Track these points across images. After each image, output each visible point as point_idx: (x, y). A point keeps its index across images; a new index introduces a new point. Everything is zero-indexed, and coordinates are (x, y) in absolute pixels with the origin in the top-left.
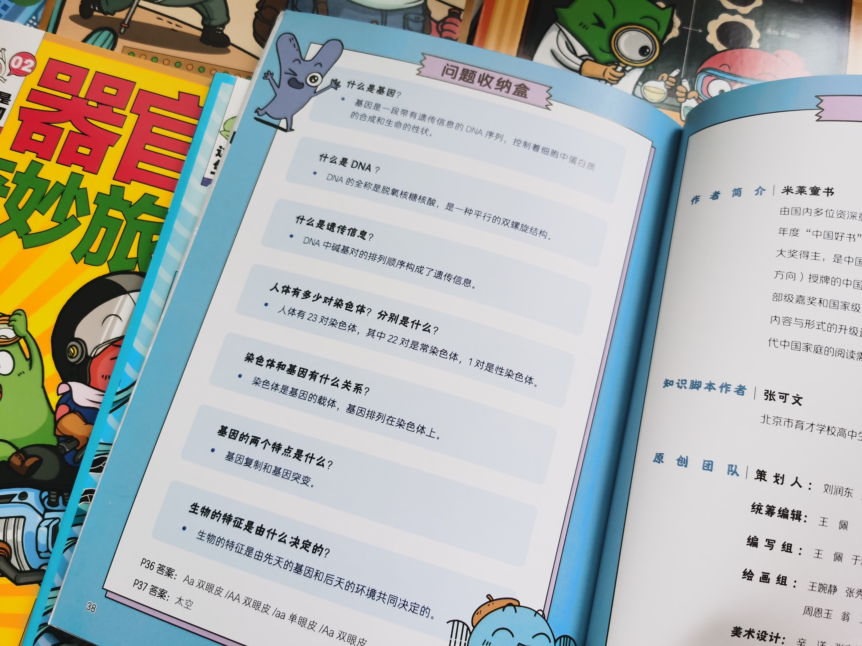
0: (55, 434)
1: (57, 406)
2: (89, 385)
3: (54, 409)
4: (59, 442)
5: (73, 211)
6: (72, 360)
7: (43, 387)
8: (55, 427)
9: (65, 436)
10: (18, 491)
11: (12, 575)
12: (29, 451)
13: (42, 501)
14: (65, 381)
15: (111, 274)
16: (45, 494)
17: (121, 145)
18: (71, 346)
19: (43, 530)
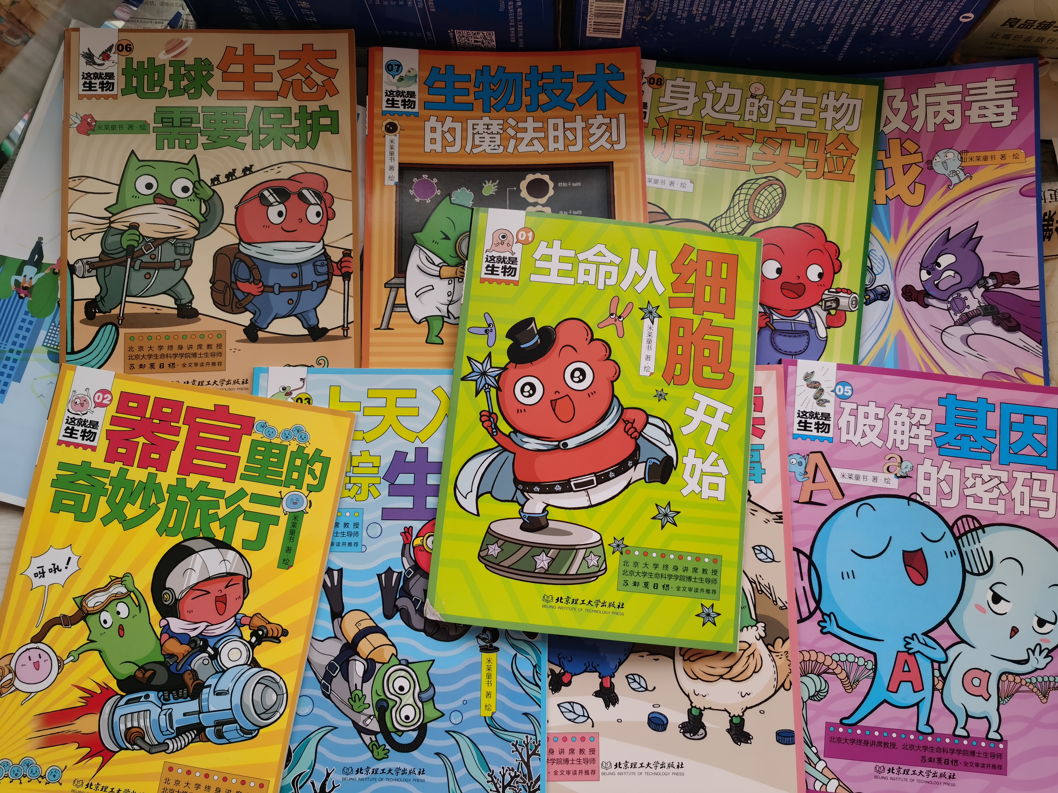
0: (162, 654)
1: (161, 635)
2: (179, 618)
3: (159, 637)
4: (165, 659)
5: (153, 500)
6: (167, 603)
7: (150, 623)
8: (162, 649)
9: (168, 654)
10: (143, 694)
11: (147, 748)
12: (147, 667)
13: (159, 699)
14: (164, 617)
15: (184, 541)
16: (161, 693)
17: (180, 449)
18: (165, 594)
19: (163, 717)
